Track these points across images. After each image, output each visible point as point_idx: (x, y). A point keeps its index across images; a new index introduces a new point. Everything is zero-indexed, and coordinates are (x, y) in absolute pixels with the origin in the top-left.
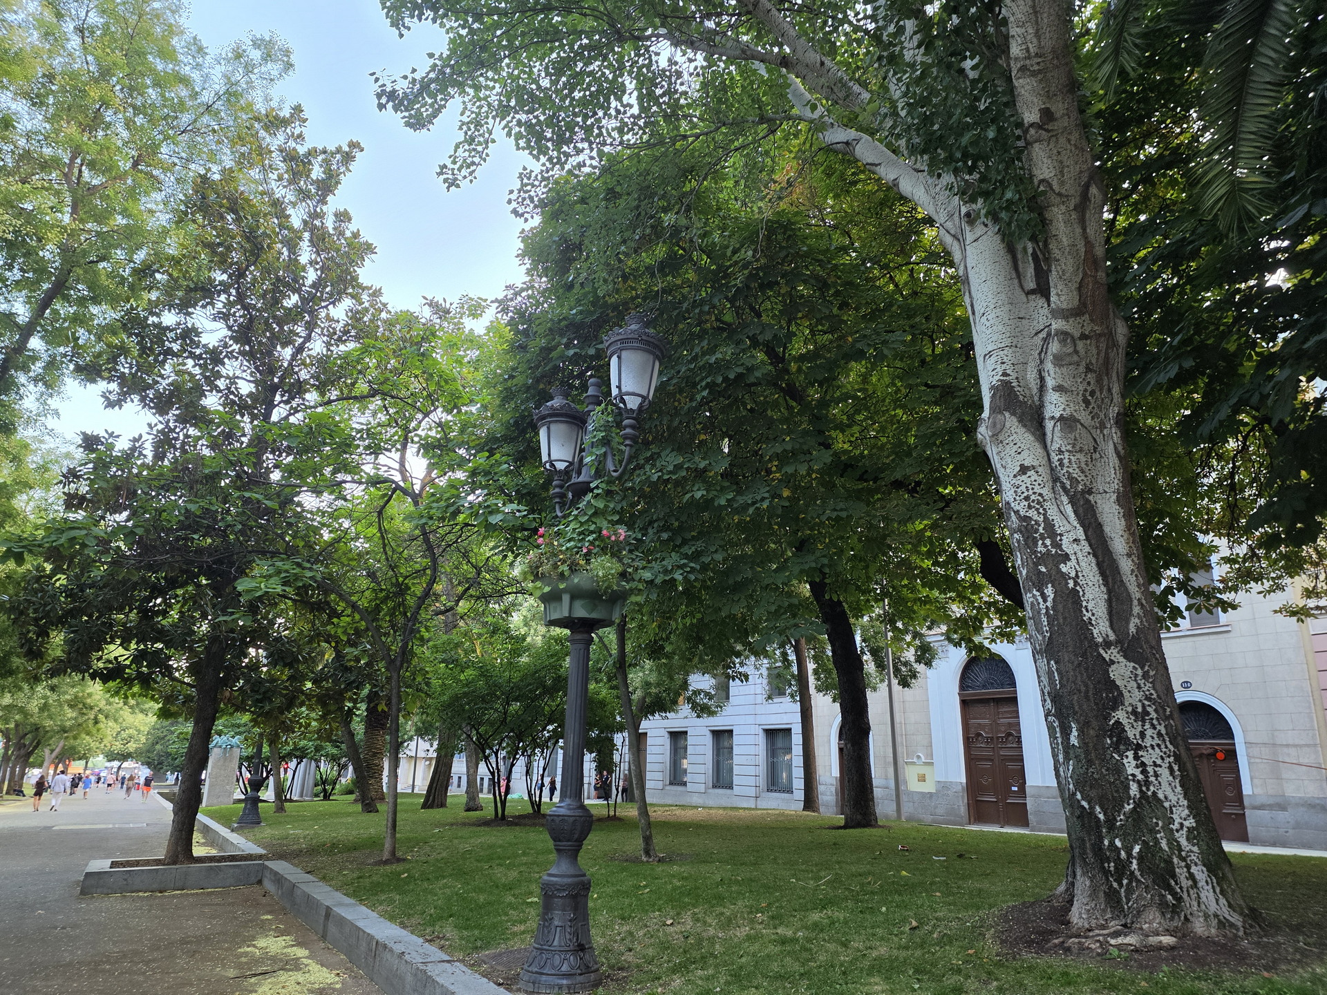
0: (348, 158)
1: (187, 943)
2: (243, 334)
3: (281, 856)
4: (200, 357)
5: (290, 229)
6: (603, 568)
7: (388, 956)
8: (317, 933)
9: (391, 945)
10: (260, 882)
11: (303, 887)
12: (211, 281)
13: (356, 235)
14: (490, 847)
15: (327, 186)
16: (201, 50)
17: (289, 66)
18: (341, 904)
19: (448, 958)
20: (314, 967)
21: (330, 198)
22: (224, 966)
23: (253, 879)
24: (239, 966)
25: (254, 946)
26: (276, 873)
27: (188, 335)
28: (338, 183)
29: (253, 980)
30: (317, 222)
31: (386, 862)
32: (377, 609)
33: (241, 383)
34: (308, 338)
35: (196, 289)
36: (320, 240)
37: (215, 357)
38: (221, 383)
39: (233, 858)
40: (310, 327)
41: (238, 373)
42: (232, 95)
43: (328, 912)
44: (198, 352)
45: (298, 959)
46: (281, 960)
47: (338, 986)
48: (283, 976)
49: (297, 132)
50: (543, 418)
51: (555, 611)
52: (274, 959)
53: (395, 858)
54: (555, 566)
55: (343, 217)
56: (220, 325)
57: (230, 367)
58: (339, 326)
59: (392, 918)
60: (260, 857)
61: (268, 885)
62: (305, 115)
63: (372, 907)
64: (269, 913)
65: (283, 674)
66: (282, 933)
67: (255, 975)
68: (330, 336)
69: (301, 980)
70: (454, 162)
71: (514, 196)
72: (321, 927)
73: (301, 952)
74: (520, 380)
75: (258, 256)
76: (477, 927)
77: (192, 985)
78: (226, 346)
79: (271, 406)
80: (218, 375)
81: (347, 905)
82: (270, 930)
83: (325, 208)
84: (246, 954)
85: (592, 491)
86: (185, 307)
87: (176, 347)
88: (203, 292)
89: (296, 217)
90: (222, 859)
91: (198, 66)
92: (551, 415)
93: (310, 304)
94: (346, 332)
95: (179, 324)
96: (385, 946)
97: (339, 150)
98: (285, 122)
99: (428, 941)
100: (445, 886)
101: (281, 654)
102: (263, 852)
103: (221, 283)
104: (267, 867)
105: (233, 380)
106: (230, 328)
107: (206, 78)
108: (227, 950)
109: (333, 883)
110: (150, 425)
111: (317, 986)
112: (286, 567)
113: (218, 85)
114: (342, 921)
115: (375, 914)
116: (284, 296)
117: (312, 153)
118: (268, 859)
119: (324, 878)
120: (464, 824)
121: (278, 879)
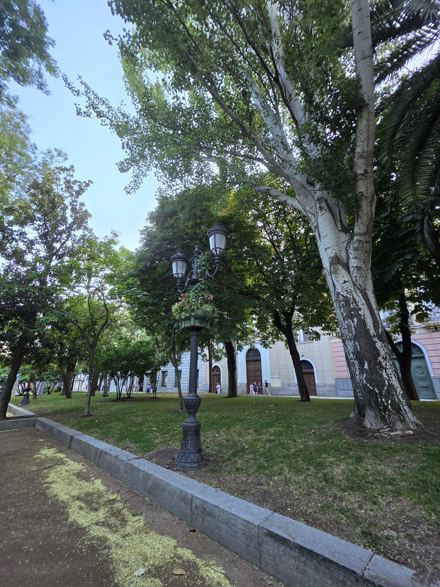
0: (88, 185)
1: (10, 455)
2: (44, 236)
3: (42, 415)
4: (26, 242)
5: (65, 205)
6: (208, 308)
7: (107, 457)
8: (65, 446)
9: (109, 452)
10: (34, 426)
11: (57, 428)
12: (35, 217)
13: (86, 211)
14: (123, 409)
15: (79, 193)
16: (36, 148)
17: (66, 159)
18: (76, 435)
19: (136, 457)
20: (71, 462)
21: (80, 196)
22: (30, 465)
23: (31, 425)
24: (37, 464)
25: (40, 454)
26: (42, 423)
27: (22, 234)
28: (83, 192)
29: (45, 471)
30: (75, 203)
31: (86, 416)
32: (85, 330)
33: (41, 252)
34: (67, 240)
35: (28, 218)
36: (74, 210)
37: (32, 243)
38: (34, 251)
39: (22, 417)
40: (68, 237)
41: (40, 249)
42: (45, 164)
43: (72, 438)
44: (26, 240)
45: (62, 459)
46: (55, 460)
47: (85, 471)
48: (59, 468)
49: (71, 174)
50: (175, 259)
51: (187, 323)
52: (51, 459)
53: (89, 415)
54: (191, 307)
55: (82, 204)
56: (36, 232)
57: (37, 246)
58: (77, 238)
59: (101, 439)
60: (33, 416)
61: (38, 426)
62: (74, 169)
63: (90, 434)
64: (42, 438)
65: (47, 351)
66: (50, 447)
67: (46, 469)
68: (74, 241)
69: (67, 469)
70: (130, 187)
71: (157, 194)
72: (68, 443)
73: (62, 456)
74: (148, 255)
75: (54, 209)
76: (140, 441)
77: (17, 476)
78: (36, 240)
79: (51, 261)
80: (32, 248)
81: (79, 435)
82: (45, 446)
83: (78, 199)
84: (38, 458)
85: (200, 282)
86: (23, 224)
87: (17, 238)
88: (31, 219)
89: (67, 202)
90: (18, 418)
91: (34, 153)
92: (178, 258)
93: (70, 229)
94: (79, 240)
95: (19, 230)
96: (106, 453)
97: (85, 182)
98: (67, 170)
99: (123, 449)
100: (116, 425)
101: (47, 344)
102: (34, 414)
103: (38, 217)
104: (38, 420)
105: (38, 251)
106: (39, 233)
107: (36, 157)
108: (29, 456)
109: (69, 425)
110: (3, 264)
111: (75, 472)
112: (58, 312)
113: (40, 159)
114: (80, 442)
115: (92, 438)
116: (58, 226)
117: (75, 182)
118: (37, 417)
119: (64, 424)
120: (106, 401)
121: (43, 425)
